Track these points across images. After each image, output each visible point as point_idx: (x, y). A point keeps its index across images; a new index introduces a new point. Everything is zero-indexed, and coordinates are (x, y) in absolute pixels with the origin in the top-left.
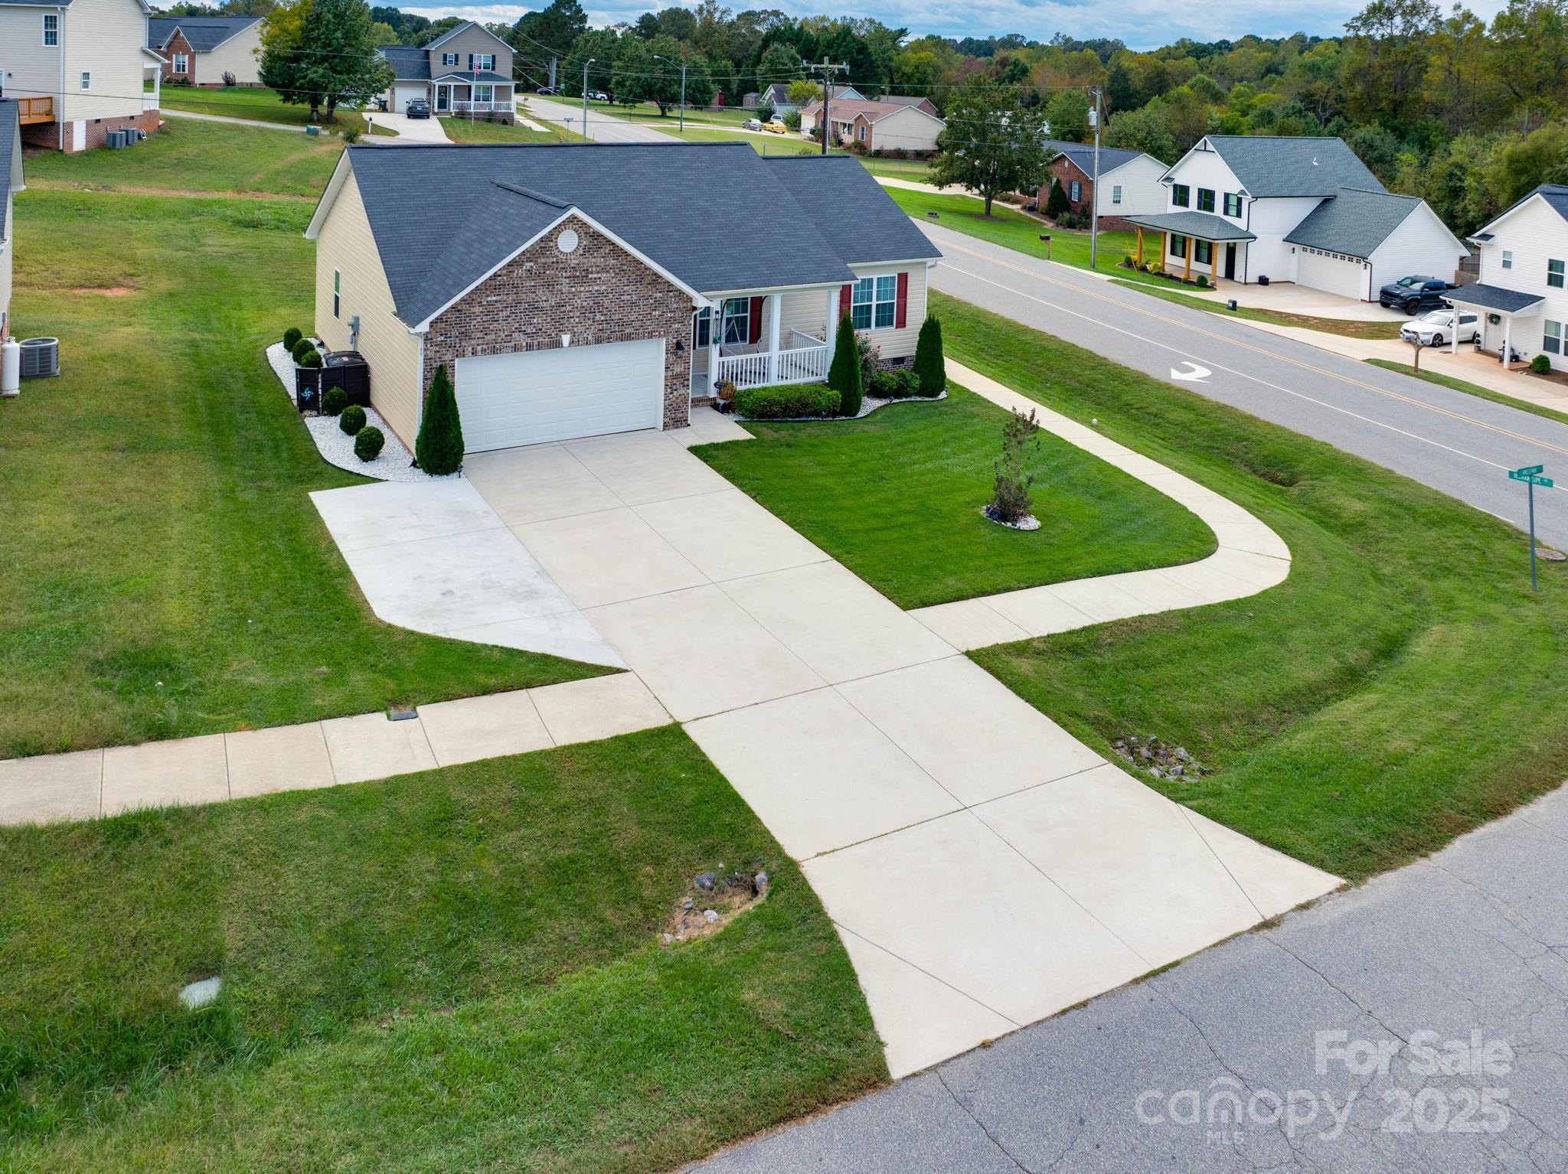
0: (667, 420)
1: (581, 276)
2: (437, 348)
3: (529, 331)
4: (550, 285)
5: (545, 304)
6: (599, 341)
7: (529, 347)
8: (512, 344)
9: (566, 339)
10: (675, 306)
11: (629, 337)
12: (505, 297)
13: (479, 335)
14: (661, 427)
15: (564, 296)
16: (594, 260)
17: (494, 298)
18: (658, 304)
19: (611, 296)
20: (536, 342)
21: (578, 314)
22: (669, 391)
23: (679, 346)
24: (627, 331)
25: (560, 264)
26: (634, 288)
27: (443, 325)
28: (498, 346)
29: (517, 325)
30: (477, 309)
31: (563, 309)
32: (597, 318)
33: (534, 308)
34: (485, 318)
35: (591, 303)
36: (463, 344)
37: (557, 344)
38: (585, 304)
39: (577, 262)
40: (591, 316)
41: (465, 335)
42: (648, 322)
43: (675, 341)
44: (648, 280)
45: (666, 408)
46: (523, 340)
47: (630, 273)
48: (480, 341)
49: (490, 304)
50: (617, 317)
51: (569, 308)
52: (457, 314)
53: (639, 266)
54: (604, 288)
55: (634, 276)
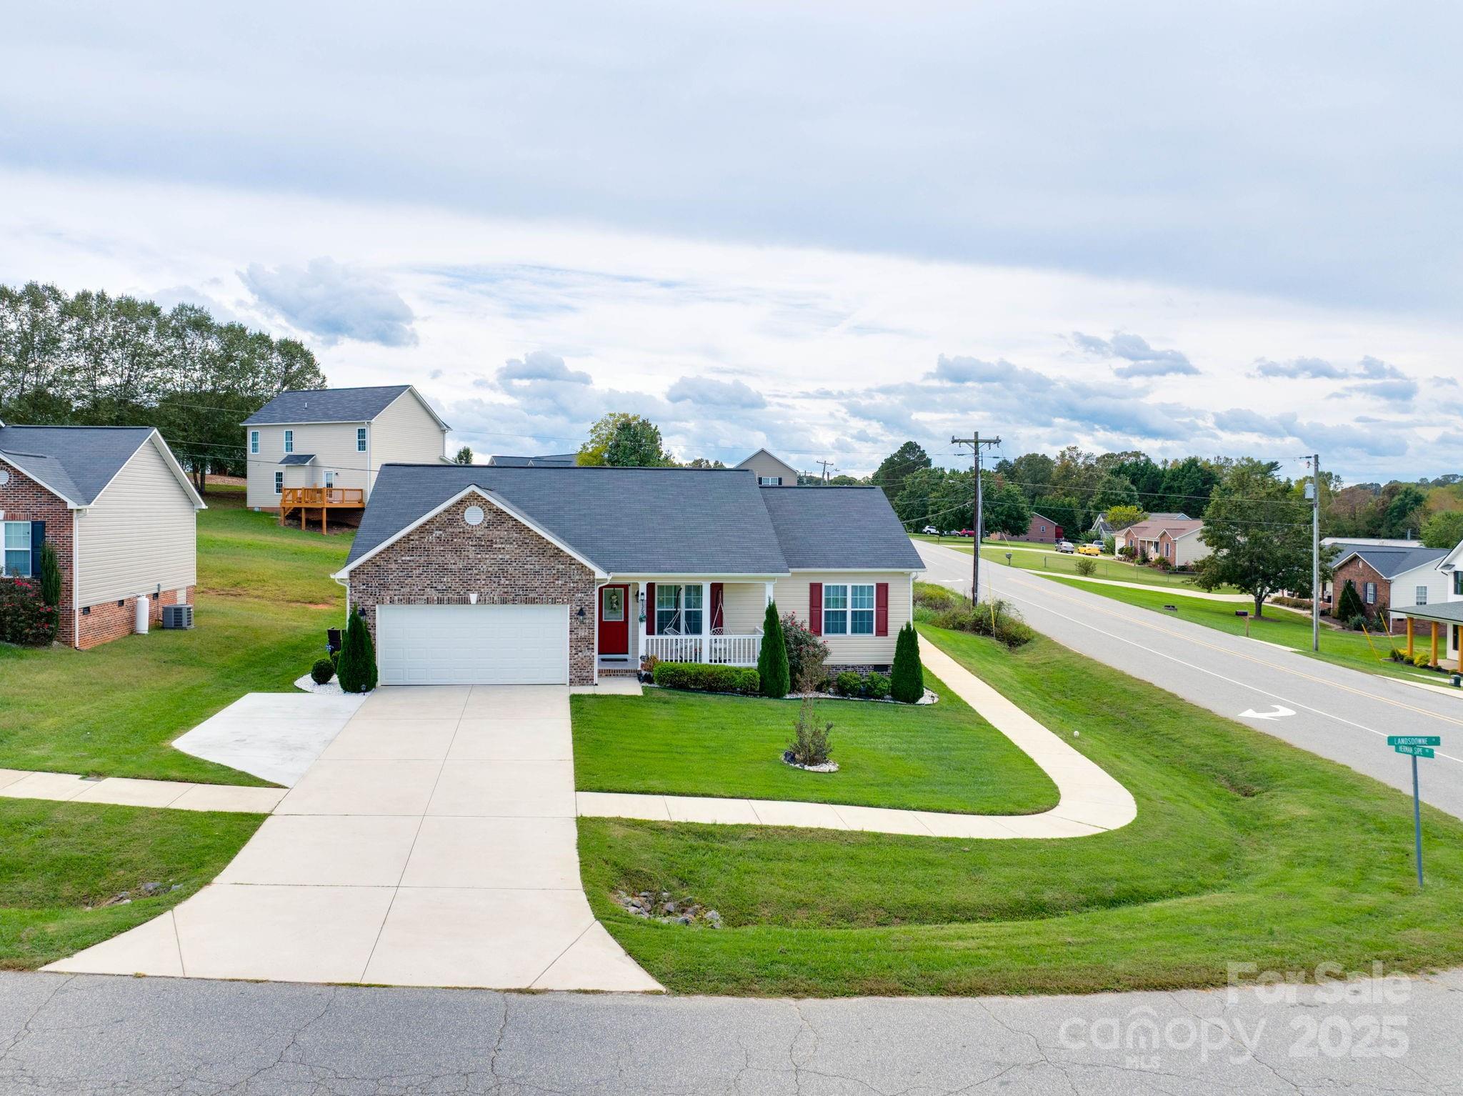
0: (573, 677)
1: (489, 546)
2: (360, 595)
3: (439, 588)
4: (457, 551)
5: (453, 567)
6: (504, 602)
7: (440, 601)
8: (425, 597)
9: (473, 597)
10: (577, 577)
11: (533, 601)
12: (418, 558)
13: (396, 587)
14: (568, 684)
15: (470, 561)
16: (498, 533)
17: (408, 558)
18: (561, 574)
19: (514, 564)
20: (446, 598)
21: (484, 577)
22: (574, 652)
23: (581, 613)
24: (531, 595)
25: (468, 534)
26: (537, 559)
27: (365, 577)
28: (412, 597)
29: (429, 582)
30: (394, 566)
31: (470, 572)
32: (502, 582)
33: (443, 569)
34: (400, 574)
35: (496, 569)
36: (382, 593)
37: (466, 601)
38: (490, 569)
39: (482, 533)
40: (496, 580)
41: (384, 586)
42: (552, 590)
43: (578, 608)
44: (550, 553)
45: (571, 666)
46: (435, 595)
47: (532, 546)
48: (397, 592)
49: (404, 562)
50: (521, 583)
51: (476, 572)
52: (377, 569)
53: (540, 541)
54: (508, 557)
55: (536, 549)
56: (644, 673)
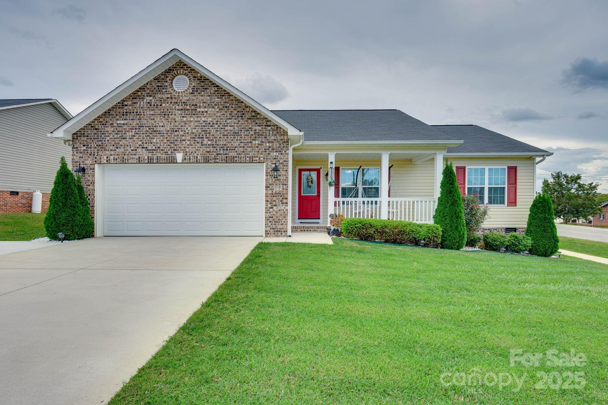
0: (268, 229)
1: (193, 110)
2: (81, 155)
3: (149, 148)
4: (165, 115)
5: (162, 129)
6: (207, 161)
7: (150, 161)
8: (137, 157)
9: (179, 157)
10: (273, 138)
11: (232, 160)
12: (131, 122)
13: (111, 148)
14: (264, 236)
15: (177, 124)
16: (201, 98)
17: (122, 122)
18: (258, 135)
19: (216, 126)
20: (155, 157)
21: (189, 138)
22: (269, 206)
23: (276, 169)
24: (230, 154)
25: (174, 99)
26: (236, 121)
27: (85, 138)
28: (126, 157)
29: (140, 143)
30: (110, 129)
31: (176, 133)
32: (205, 142)
33: (154, 131)
34: (116, 136)
35: (200, 130)
36: (100, 153)
37: (172, 161)
38: (194, 131)
39: (187, 98)
40: (200, 140)
41: (102, 147)
42: (249, 149)
43: (273, 166)
44: (248, 115)
45: (267, 219)
46: (145, 155)
47: (232, 110)
48: (112, 153)
49: (119, 126)
50: (222, 143)
51: (182, 133)
52: (95, 131)
53: (239, 105)
54: (210, 119)
55: (235, 112)
56: (332, 228)
